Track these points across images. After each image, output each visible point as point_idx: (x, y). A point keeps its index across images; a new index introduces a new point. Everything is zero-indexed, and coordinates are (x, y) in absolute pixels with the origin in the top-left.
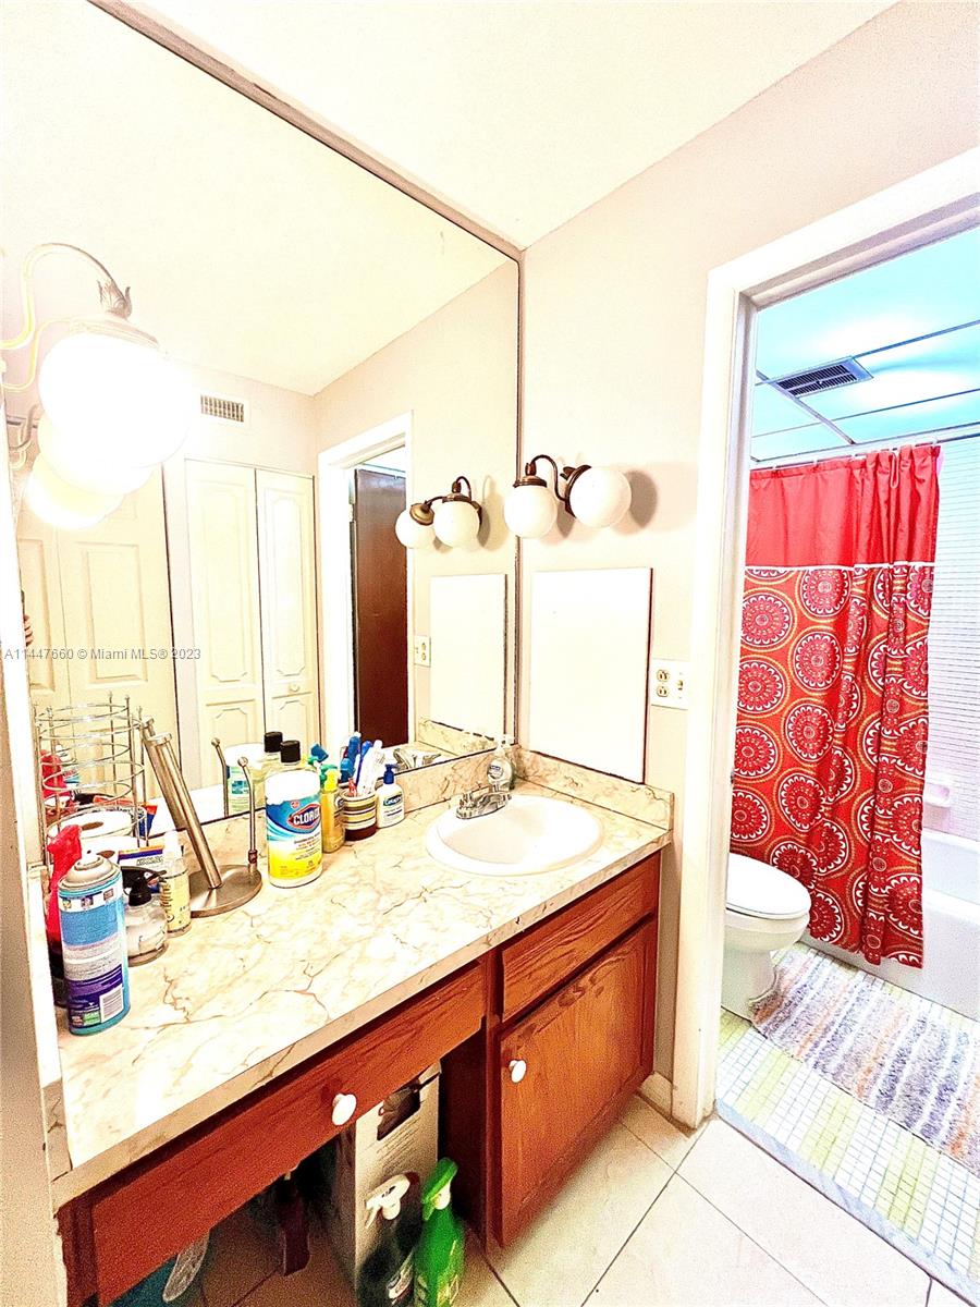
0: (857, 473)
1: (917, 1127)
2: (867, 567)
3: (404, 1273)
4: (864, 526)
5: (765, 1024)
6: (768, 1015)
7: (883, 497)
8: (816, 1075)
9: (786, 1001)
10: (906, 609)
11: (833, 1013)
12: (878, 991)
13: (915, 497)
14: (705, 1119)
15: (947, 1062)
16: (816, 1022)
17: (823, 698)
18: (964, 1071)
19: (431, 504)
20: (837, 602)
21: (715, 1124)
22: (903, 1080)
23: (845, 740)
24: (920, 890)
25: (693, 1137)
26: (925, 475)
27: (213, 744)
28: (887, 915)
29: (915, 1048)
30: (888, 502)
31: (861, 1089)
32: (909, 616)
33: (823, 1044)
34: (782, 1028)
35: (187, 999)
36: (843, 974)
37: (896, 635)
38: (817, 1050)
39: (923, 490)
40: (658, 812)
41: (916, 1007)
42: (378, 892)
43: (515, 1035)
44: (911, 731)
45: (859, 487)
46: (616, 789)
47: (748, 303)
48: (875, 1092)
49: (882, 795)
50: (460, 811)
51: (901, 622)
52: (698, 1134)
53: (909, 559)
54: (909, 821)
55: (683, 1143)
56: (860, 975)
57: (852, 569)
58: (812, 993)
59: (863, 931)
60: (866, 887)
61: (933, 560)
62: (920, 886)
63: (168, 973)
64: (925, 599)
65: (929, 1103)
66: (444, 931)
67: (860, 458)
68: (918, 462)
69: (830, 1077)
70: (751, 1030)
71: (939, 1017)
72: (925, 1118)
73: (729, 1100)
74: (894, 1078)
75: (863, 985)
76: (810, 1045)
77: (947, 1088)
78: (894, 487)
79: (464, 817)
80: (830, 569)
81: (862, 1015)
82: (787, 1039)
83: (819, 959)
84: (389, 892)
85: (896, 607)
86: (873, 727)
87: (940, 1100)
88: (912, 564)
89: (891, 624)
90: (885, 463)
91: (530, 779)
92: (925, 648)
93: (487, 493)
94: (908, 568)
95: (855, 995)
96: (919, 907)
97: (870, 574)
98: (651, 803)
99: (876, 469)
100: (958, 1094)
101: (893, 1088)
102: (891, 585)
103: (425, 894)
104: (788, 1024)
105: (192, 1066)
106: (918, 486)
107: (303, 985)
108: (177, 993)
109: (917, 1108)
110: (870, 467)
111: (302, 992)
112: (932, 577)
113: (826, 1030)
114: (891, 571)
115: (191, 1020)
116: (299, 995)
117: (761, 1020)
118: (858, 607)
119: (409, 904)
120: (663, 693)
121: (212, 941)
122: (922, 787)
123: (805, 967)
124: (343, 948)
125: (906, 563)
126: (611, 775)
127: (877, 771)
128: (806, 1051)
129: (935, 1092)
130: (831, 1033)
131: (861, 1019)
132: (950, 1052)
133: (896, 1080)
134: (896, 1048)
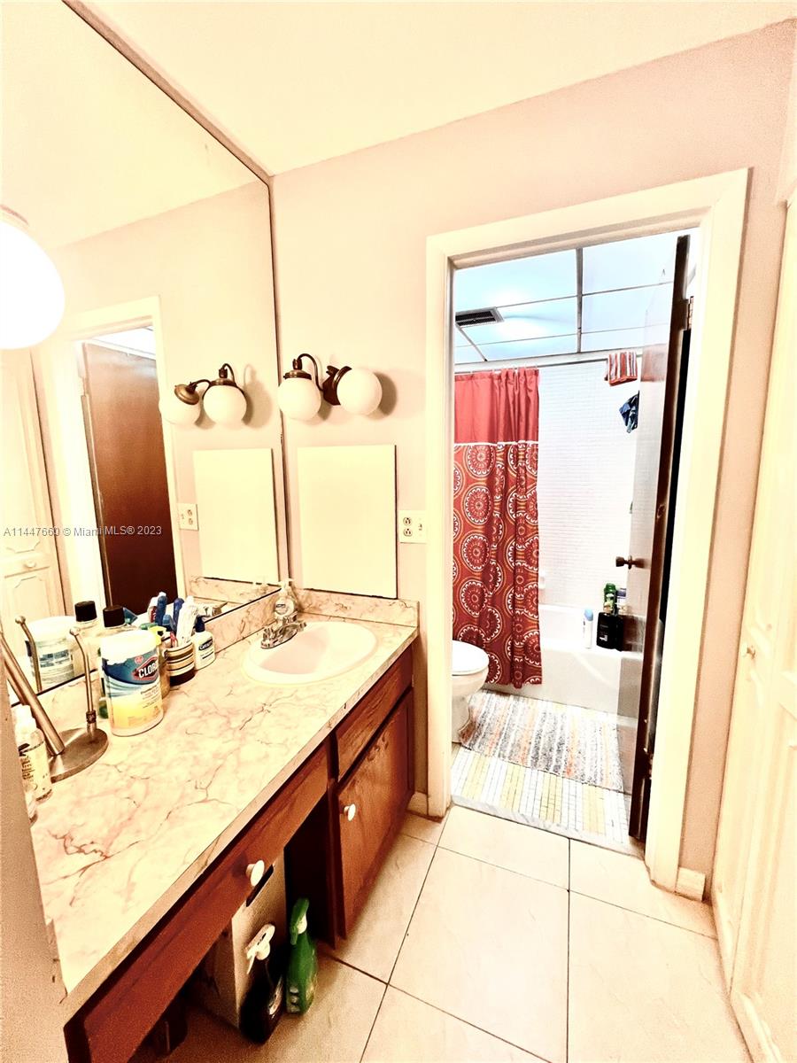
0: (496, 382)
1: (551, 770)
2: (504, 444)
3: (278, 993)
4: (502, 417)
5: (468, 743)
6: (469, 736)
7: (511, 400)
8: (500, 761)
9: (477, 725)
10: (526, 470)
11: (502, 724)
12: (522, 704)
13: (528, 400)
14: (448, 809)
15: (558, 731)
16: (494, 731)
17: (482, 530)
18: (567, 732)
19: (195, 386)
20: (488, 467)
21: (454, 809)
22: (541, 747)
23: (497, 555)
24: (539, 639)
25: (443, 822)
26: (531, 387)
27: (18, 622)
28: (524, 657)
29: (544, 728)
30: (514, 402)
31: (523, 759)
32: (528, 475)
33: (500, 743)
34: (479, 740)
35: (92, 843)
36: (502, 700)
37: (522, 487)
38: (498, 747)
39: (531, 395)
40: (410, 616)
41: (540, 706)
42: (225, 716)
43: (345, 790)
44: (531, 545)
45: (497, 391)
46: (376, 606)
47: (452, 265)
48: (530, 759)
49: (519, 585)
50: (264, 643)
51: (523, 478)
52: (445, 819)
53: (526, 439)
54: (532, 600)
55: (438, 827)
56: (512, 697)
57: (495, 445)
58: (489, 716)
59: (512, 670)
60: (513, 643)
61: (537, 440)
62: (538, 636)
63: (54, 832)
64: (534, 462)
65: (554, 754)
66: (296, 727)
67: (498, 373)
68: (528, 378)
69: (507, 759)
70: (462, 749)
71: (551, 708)
72: (554, 763)
73: (458, 793)
74: (537, 748)
75: (514, 702)
76: (494, 745)
77: (561, 744)
78: (516, 393)
79: (268, 647)
80: (483, 444)
81: (517, 719)
82: (482, 746)
83: (489, 695)
84: (237, 713)
85: (521, 469)
86: (512, 545)
87: (559, 751)
88: (528, 442)
89: (519, 480)
90: (511, 377)
91: (306, 610)
92: (535, 494)
93: (248, 380)
94: (526, 444)
95: (511, 710)
96: (539, 649)
97: (507, 448)
98: (403, 611)
99: (506, 380)
100: (566, 745)
101: (538, 753)
102: (518, 455)
103: (265, 708)
104: (480, 737)
105: (134, 884)
106: (529, 394)
107: (202, 796)
108: (78, 842)
109: (550, 759)
110: (504, 379)
111: (204, 801)
112: (537, 450)
113: (501, 734)
114: (517, 447)
115: (108, 855)
116: (202, 804)
117: (466, 740)
118: (501, 470)
119: (257, 717)
120: (408, 532)
121: (85, 794)
122: (537, 578)
123: (483, 701)
124: (220, 762)
125: (524, 441)
126: (373, 596)
127: (514, 571)
128: (493, 749)
129: (556, 748)
130: (503, 735)
131: (517, 723)
132: (559, 726)
133: (538, 749)
134: (535, 731)
